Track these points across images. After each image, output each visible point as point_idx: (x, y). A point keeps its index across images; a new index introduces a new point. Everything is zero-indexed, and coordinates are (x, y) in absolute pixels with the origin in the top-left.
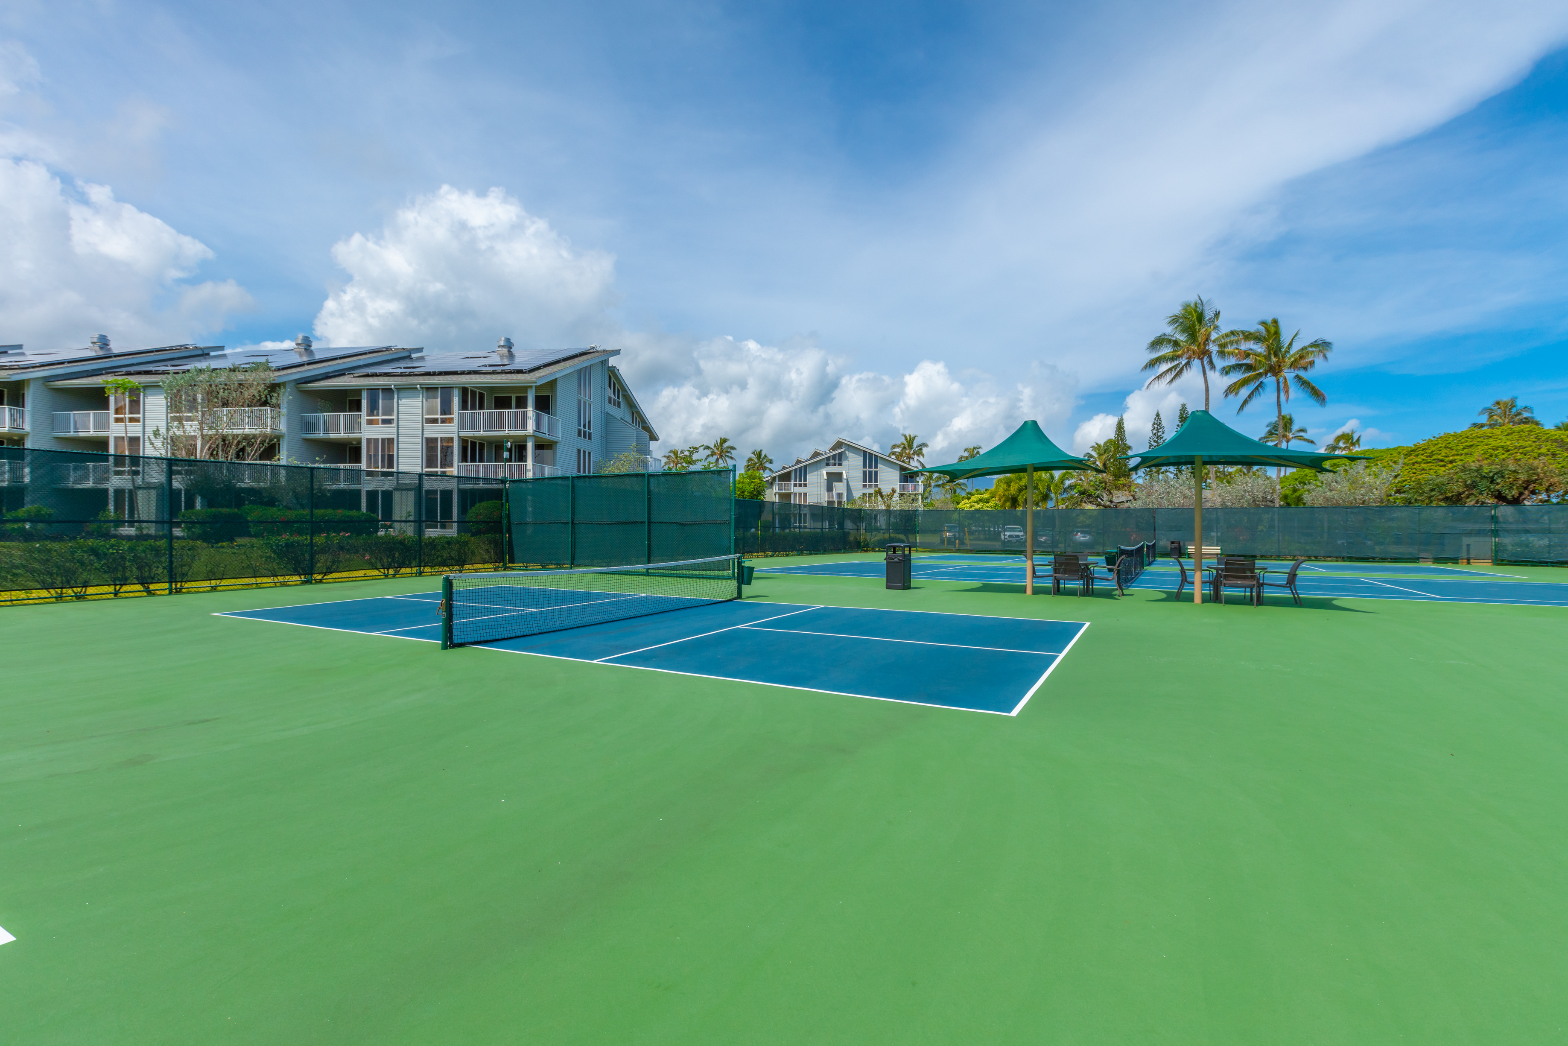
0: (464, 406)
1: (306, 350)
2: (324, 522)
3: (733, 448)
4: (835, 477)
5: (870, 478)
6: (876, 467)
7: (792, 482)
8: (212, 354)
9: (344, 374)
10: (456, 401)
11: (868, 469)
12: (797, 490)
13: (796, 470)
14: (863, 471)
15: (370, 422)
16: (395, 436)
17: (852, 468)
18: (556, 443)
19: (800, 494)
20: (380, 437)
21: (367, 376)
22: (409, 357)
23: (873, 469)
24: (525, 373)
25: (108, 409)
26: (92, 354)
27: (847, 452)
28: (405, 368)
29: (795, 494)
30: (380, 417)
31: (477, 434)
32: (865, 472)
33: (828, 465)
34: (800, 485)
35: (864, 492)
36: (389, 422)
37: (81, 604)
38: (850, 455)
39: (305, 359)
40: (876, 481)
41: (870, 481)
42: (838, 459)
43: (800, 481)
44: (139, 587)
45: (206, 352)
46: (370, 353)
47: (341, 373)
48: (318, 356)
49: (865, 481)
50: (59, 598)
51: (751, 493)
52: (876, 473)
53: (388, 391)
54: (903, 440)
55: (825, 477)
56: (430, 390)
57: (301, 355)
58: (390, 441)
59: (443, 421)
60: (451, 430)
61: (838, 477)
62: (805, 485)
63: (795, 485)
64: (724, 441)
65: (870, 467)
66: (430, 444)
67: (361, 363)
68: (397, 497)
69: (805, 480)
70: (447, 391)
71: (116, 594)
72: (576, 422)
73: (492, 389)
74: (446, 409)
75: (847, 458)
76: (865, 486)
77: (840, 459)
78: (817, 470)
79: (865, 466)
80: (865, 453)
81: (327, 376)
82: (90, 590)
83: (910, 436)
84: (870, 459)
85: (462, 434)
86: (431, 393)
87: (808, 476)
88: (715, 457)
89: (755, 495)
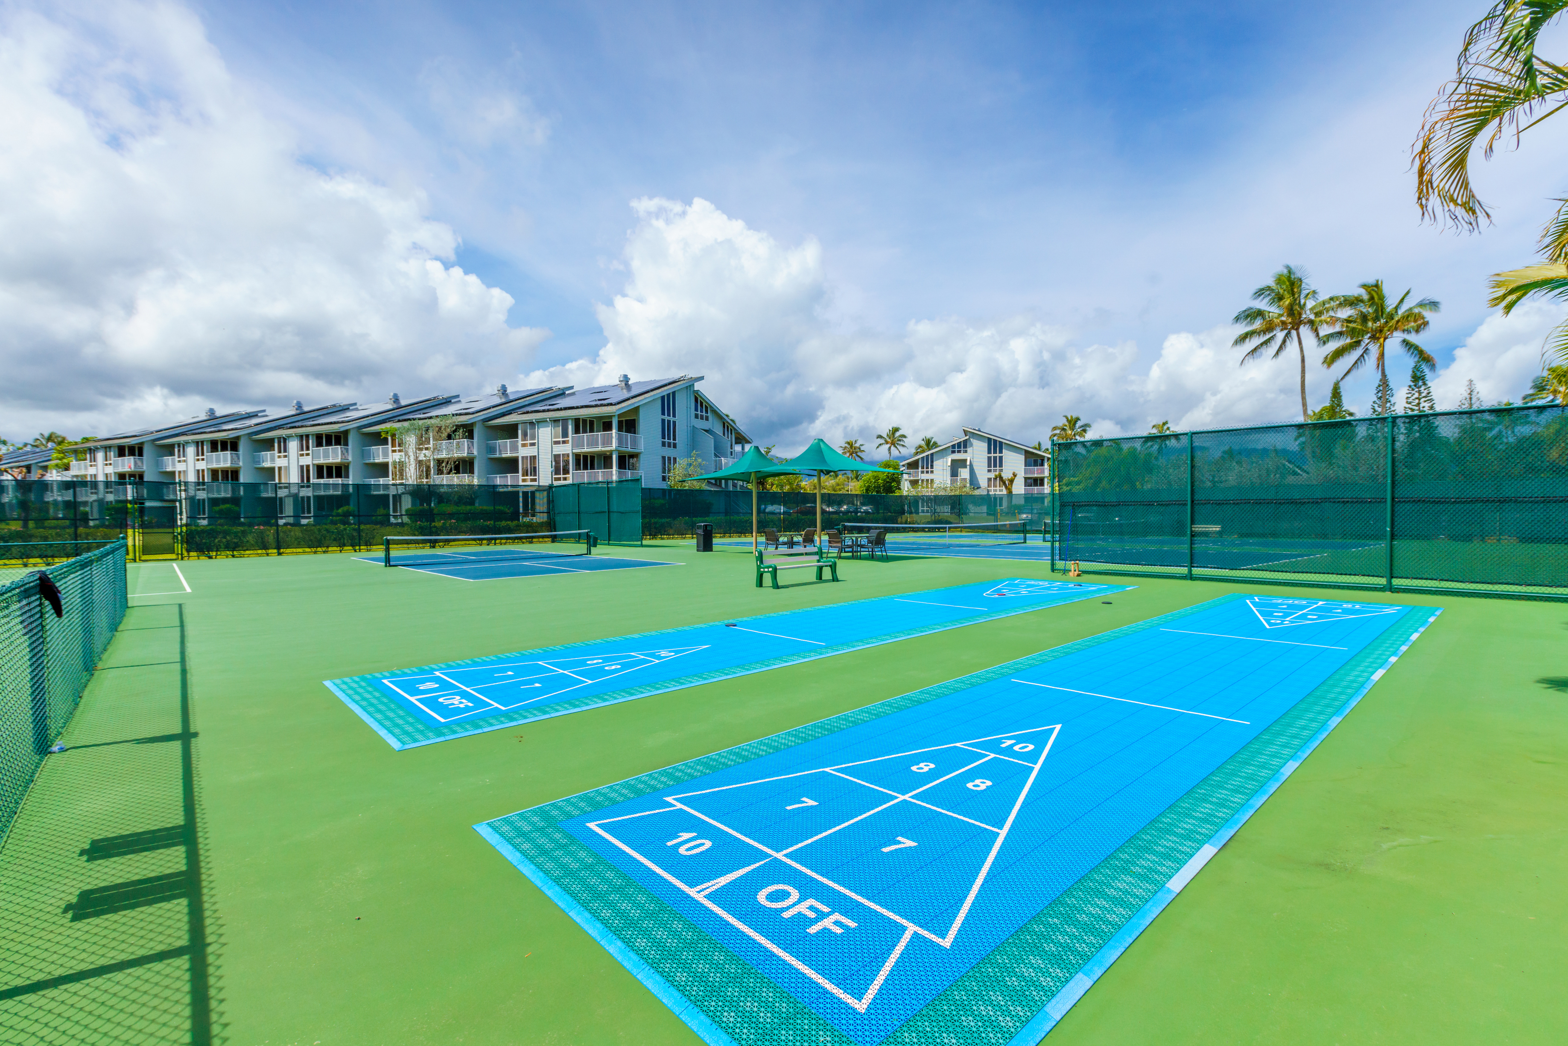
0: (577, 431)
1: (503, 394)
2: (471, 513)
3: (904, 436)
4: (956, 466)
5: (995, 463)
6: (1001, 452)
7: (920, 469)
8: (453, 401)
9: (511, 413)
10: (570, 428)
11: (992, 455)
12: (925, 476)
13: (923, 458)
14: (988, 457)
15: (524, 445)
16: (536, 454)
17: (978, 454)
18: (640, 453)
19: (927, 480)
20: (529, 455)
21: (528, 412)
22: (564, 394)
23: (998, 455)
24: (615, 405)
25: (388, 445)
26: (391, 407)
27: (971, 439)
28: (550, 405)
29: (923, 481)
30: (528, 442)
31: (583, 450)
32: (989, 458)
33: (953, 452)
34: (927, 472)
35: (990, 477)
36: (533, 444)
37: (326, 555)
38: (975, 442)
39: (503, 400)
40: (1001, 465)
41: (995, 466)
42: (962, 446)
43: (927, 468)
44: (350, 548)
45: (448, 400)
46: (537, 394)
47: (509, 413)
48: (511, 397)
49: (989, 465)
50: (315, 552)
51: (884, 480)
52: (1001, 458)
53: (532, 423)
54: (1064, 421)
55: (949, 464)
56: (556, 421)
57: (501, 398)
58: (534, 457)
59: (564, 442)
60: (566, 449)
61: (962, 463)
62: (932, 472)
63: (922, 472)
64: (896, 430)
65: (995, 452)
66: (556, 457)
67: (527, 403)
68: (537, 494)
69: (932, 467)
70: (565, 420)
71: (341, 551)
72: (660, 436)
73: (600, 418)
74: (565, 434)
75: (971, 445)
76: (989, 471)
77: (965, 447)
78: (943, 457)
79: (989, 452)
80: (989, 440)
81: (503, 415)
82: (330, 549)
83: (1072, 417)
84: (995, 445)
85: (574, 451)
86: (556, 424)
87: (935, 463)
88: (888, 445)
89: (888, 482)
